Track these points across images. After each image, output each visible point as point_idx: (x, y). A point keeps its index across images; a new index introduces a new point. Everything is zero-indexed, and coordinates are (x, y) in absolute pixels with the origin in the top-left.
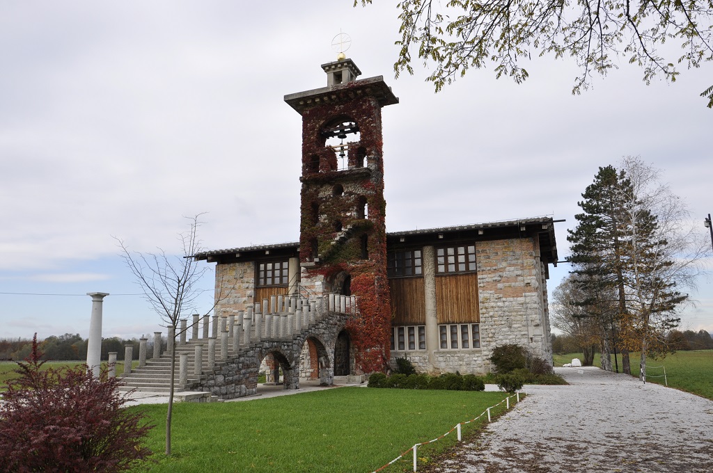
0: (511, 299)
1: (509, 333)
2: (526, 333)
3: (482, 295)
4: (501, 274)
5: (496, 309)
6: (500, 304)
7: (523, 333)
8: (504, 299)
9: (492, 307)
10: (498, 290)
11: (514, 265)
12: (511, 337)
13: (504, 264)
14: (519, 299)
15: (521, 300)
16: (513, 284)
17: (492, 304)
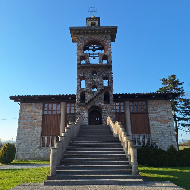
0: (164, 124)
1: (164, 139)
2: (171, 139)
3: (151, 122)
4: (159, 114)
5: (158, 128)
6: (159, 126)
7: (169, 139)
8: (161, 124)
9: (156, 127)
10: (158, 121)
11: (164, 111)
12: (165, 140)
13: (160, 110)
14: (167, 124)
15: (168, 125)
16: (164, 118)
17: (156, 126)
